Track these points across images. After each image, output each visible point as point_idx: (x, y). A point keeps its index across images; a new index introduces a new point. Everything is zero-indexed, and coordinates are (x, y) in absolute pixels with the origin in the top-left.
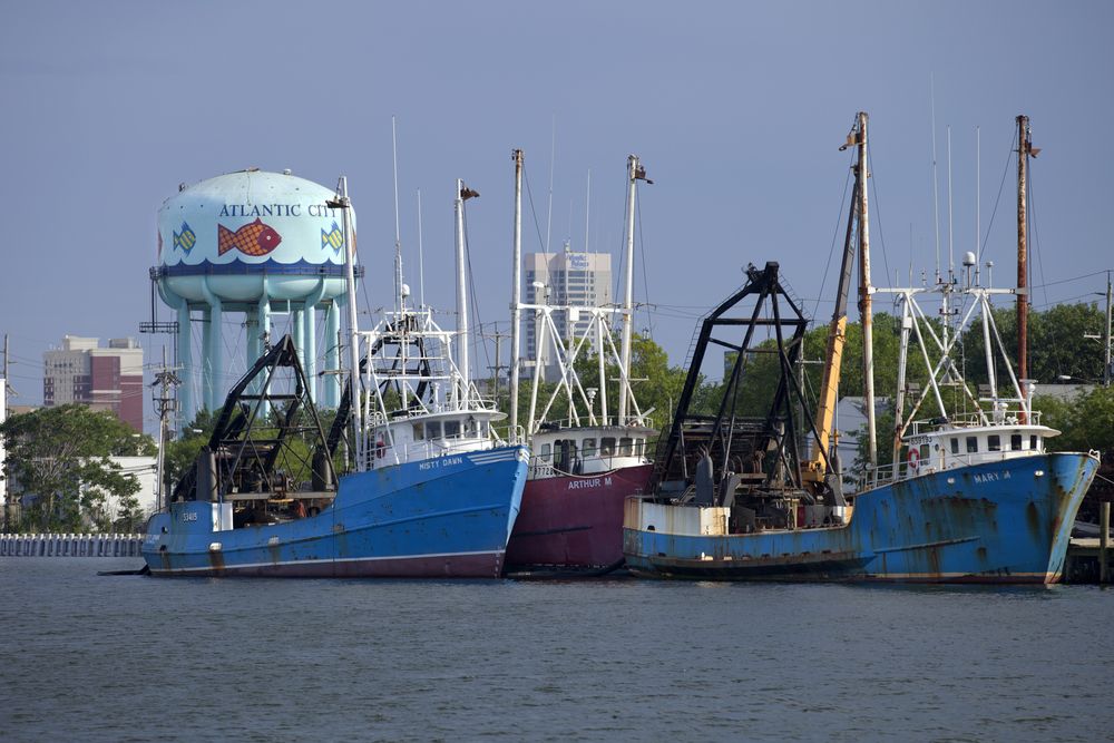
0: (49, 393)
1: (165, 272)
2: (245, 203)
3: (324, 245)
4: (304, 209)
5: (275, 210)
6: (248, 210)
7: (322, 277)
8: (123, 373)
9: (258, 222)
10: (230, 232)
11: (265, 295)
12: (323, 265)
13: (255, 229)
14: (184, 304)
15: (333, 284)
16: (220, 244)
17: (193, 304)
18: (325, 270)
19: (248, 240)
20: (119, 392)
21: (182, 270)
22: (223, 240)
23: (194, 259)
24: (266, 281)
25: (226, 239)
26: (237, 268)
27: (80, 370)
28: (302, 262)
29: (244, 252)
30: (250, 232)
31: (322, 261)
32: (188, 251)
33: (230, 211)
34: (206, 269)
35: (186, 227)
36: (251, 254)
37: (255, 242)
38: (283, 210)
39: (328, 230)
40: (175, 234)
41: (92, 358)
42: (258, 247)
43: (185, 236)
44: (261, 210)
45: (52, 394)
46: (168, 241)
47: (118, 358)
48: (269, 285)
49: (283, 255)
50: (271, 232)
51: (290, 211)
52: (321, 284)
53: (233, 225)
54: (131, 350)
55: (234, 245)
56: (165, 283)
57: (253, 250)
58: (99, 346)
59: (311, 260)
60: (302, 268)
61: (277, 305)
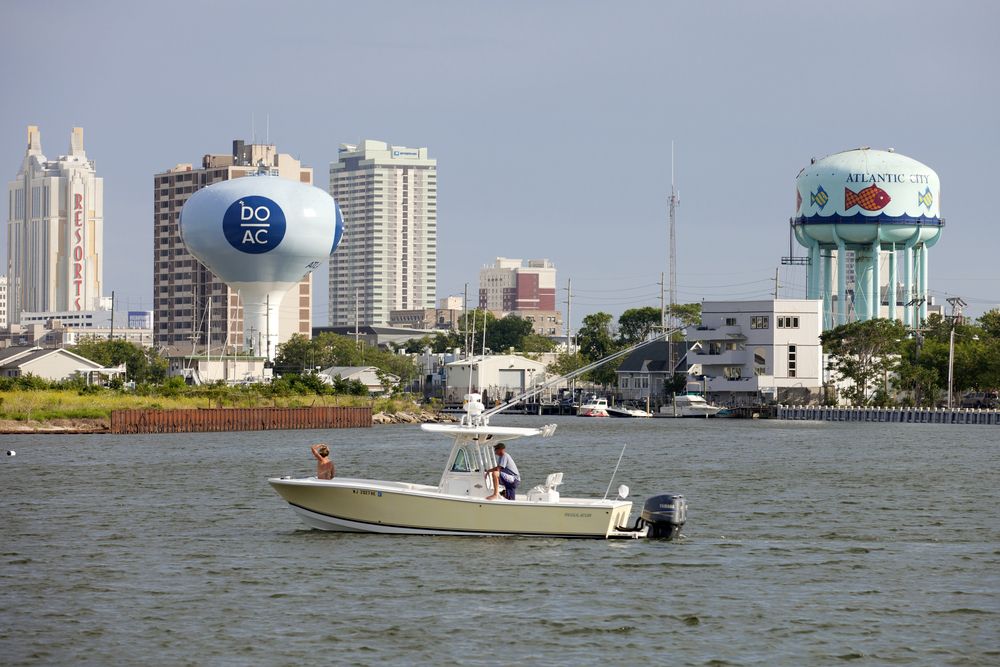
0: (483, 301)
1: (803, 221)
2: (865, 173)
3: (920, 204)
4: (907, 178)
5: (887, 178)
6: (867, 177)
7: (919, 227)
8: (541, 286)
9: (874, 186)
10: (854, 193)
11: (878, 239)
12: (919, 218)
13: (872, 192)
14: (817, 245)
15: (927, 232)
16: (846, 202)
17: (821, 244)
18: (919, 222)
19: (867, 199)
20: (538, 300)
21: (817, 220)
22: (849, 199)
23: (826, 213)
24: (879, 229)
25: (851, 198)
26: (859, 219)
27: (509, 283)
28: (905, 215)
29: (864, 207)
30: (868, 193)
31: (918, 215)
32: (822, 207)
33: (854, 178)
34: (836, 219)
35: (821, 190)
36: (869, 209)
37: (872, 201)
38: (892, 178)
39: (923, 193)
40: (812, 194)
41: (518, 275)
42: (874, 204)
43: (820, 195)
44: (876, 178)
45: (486, 301)
46: (807, 199)
47: (537, 275)
48: (882, 232)
49: (891, 210)
50: (883, 193)
51: (897, 179)
52: (918, 231)
53: (856, 188)
54: (545, 269)
55: (857, 202)
56: (803, 229)
57: (870, 206)
58: (523, 265)
59: (911, 214)
60: (904, 220)
61: (886, 246)
